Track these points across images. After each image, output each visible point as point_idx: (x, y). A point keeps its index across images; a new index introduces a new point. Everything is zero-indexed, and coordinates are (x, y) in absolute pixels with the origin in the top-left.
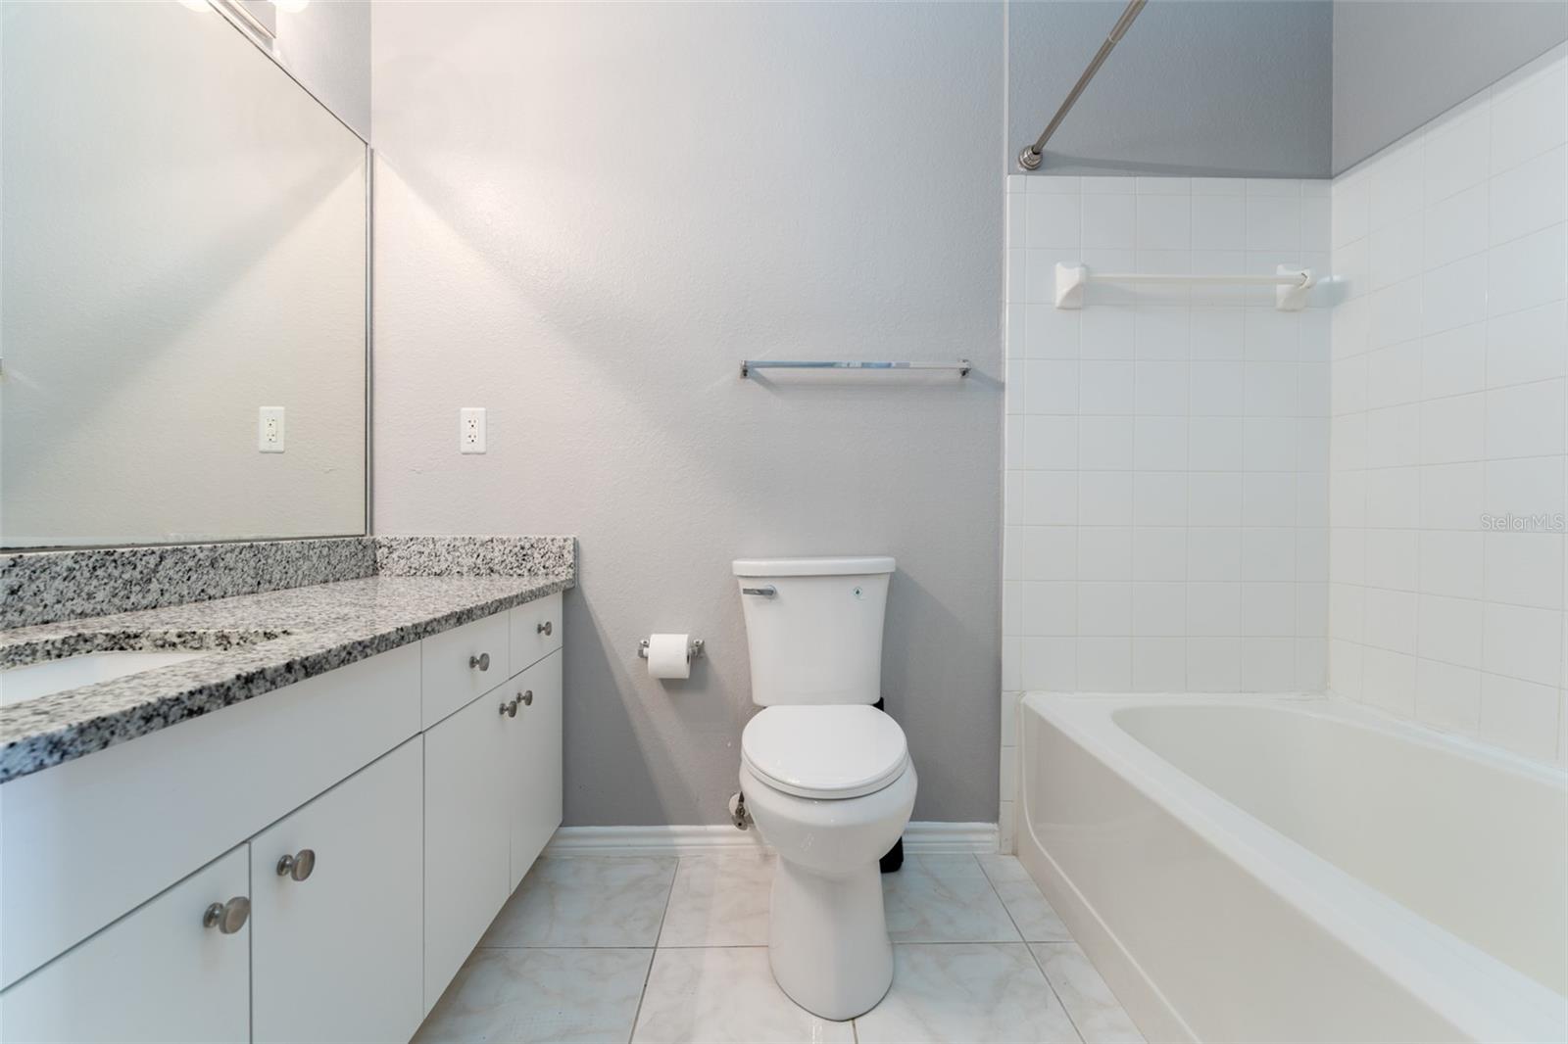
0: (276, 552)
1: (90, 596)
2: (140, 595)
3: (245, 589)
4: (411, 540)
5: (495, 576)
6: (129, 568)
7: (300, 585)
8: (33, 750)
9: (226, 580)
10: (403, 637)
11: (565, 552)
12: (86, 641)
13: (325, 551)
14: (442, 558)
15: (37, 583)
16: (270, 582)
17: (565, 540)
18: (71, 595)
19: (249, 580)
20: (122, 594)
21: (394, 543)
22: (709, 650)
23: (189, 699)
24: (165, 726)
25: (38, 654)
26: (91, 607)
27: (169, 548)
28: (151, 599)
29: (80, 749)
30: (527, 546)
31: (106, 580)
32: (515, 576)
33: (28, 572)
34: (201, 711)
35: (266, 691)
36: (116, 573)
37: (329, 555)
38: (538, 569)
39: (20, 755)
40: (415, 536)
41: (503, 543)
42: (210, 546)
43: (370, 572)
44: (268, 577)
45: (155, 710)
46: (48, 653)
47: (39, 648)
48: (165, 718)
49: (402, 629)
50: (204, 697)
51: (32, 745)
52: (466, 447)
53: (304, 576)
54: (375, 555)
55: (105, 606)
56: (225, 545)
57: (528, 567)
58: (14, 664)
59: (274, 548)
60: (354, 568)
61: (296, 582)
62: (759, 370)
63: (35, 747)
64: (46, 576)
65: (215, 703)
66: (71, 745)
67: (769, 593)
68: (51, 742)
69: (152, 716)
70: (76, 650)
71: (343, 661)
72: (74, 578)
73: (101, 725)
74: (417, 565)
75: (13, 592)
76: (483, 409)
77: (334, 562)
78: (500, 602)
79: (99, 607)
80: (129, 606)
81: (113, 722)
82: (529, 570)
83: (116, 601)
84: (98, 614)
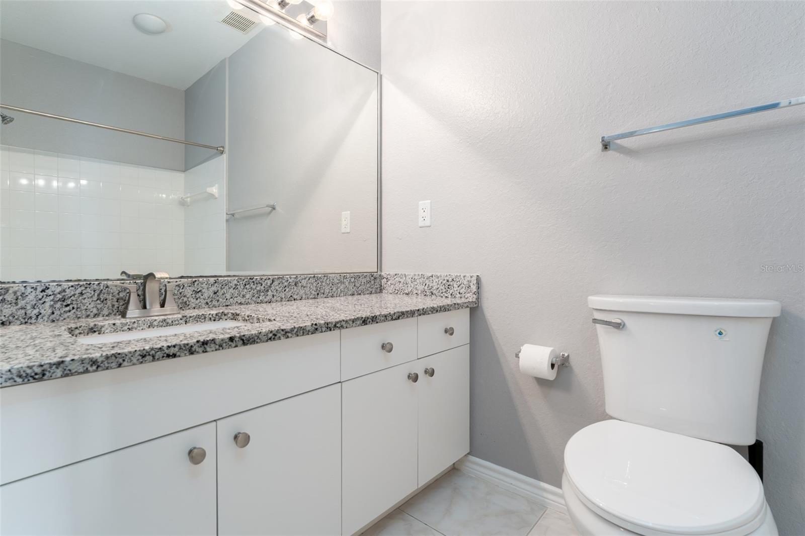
0: (327, 279)
1: (244, 296)
2: (264, 297)
3: (311, 296)
4: (396, 275)
5: (434, 297)
6: (259, 285)
7: (339, 296)
8: (83, 363)
9: (302, 292)
10: (316, 329)
11: (471, 285)
12: (225, 315)
13: (353, 280)
14: (409, 285)
15: (224, 290)
16: (323, 294)
17: (471, 277)
18: (236, 295)
19: (313, 292)
20: (256, 296)
21: (389, 276)
22: (573, 362)
23: (167, 349)
24: (153, 361)
25: (207, 319)
26: (244, 300)
27: (276, 277)
28: (268, 298)
29: (107, 365)
30: (450, 280)
31: (250, 290)
32: (444, 297)
33: (220, 285)
34: (174, 356)
35: (216, 350)
36: (254, 287)
37: (354, 282)
38: (456, 294)
39: (76, 365)
40: (397, 273)
41: (438, 277)
42: (295, 276)
43: (379, 291)
44: (322, 291)
45: (147, 352)
46: (210, 318)
47: (206, 316)
48: (153, 356)
49: (316, 324)
50: (176, 349)
51: (82, 361)
52: (421, 224)
53: (341, 291)
54: (381, 282)
55: (249, 301)
56: (302, 276)
57: (451, 293)
58: (198, 322)
59: (326, 278)
60: (369, 289)
61: (337, 294)
62: (619, 141)
63: (84, 362)
64: (227, 287)
65: (183, 352)
66: (101, 363)
67: (619, 326)
68: (92, 361)
69: (145, 355)
70: (221, 318)
71: (270, 339)
72: (238, 288)
73: (117, 356)
74: (397, 288)
75: (215, 293)
76: (429, 201)
77: (358, 285)
78: (403, 313)
79: (247, 301)
80: (259, 301)
81: (123, 355)
82: (451, 294)
83: (254, 298)
84: (247, 304)
